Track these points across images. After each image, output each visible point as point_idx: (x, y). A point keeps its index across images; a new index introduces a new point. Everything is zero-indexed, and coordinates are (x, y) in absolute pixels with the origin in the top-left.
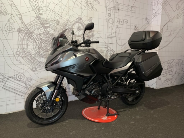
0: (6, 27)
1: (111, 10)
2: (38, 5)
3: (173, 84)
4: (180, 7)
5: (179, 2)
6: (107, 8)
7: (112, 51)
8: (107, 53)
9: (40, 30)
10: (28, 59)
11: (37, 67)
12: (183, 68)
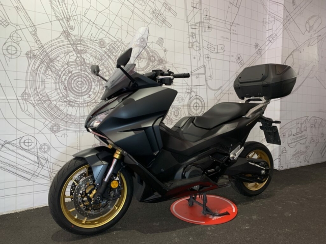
0: (5, 47)
1: (197, 27)
2: (66, 11)
3: (308, 162)
4: (312, 27)
5: (309, 19)
6: (189, 24)
7: (199, 99)
8: (191, 103)
9: (68, 55)
10: (45, 109)
11: (62, 124)
12: (322, 134)
